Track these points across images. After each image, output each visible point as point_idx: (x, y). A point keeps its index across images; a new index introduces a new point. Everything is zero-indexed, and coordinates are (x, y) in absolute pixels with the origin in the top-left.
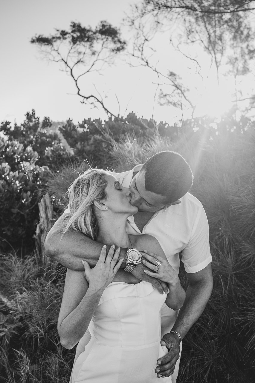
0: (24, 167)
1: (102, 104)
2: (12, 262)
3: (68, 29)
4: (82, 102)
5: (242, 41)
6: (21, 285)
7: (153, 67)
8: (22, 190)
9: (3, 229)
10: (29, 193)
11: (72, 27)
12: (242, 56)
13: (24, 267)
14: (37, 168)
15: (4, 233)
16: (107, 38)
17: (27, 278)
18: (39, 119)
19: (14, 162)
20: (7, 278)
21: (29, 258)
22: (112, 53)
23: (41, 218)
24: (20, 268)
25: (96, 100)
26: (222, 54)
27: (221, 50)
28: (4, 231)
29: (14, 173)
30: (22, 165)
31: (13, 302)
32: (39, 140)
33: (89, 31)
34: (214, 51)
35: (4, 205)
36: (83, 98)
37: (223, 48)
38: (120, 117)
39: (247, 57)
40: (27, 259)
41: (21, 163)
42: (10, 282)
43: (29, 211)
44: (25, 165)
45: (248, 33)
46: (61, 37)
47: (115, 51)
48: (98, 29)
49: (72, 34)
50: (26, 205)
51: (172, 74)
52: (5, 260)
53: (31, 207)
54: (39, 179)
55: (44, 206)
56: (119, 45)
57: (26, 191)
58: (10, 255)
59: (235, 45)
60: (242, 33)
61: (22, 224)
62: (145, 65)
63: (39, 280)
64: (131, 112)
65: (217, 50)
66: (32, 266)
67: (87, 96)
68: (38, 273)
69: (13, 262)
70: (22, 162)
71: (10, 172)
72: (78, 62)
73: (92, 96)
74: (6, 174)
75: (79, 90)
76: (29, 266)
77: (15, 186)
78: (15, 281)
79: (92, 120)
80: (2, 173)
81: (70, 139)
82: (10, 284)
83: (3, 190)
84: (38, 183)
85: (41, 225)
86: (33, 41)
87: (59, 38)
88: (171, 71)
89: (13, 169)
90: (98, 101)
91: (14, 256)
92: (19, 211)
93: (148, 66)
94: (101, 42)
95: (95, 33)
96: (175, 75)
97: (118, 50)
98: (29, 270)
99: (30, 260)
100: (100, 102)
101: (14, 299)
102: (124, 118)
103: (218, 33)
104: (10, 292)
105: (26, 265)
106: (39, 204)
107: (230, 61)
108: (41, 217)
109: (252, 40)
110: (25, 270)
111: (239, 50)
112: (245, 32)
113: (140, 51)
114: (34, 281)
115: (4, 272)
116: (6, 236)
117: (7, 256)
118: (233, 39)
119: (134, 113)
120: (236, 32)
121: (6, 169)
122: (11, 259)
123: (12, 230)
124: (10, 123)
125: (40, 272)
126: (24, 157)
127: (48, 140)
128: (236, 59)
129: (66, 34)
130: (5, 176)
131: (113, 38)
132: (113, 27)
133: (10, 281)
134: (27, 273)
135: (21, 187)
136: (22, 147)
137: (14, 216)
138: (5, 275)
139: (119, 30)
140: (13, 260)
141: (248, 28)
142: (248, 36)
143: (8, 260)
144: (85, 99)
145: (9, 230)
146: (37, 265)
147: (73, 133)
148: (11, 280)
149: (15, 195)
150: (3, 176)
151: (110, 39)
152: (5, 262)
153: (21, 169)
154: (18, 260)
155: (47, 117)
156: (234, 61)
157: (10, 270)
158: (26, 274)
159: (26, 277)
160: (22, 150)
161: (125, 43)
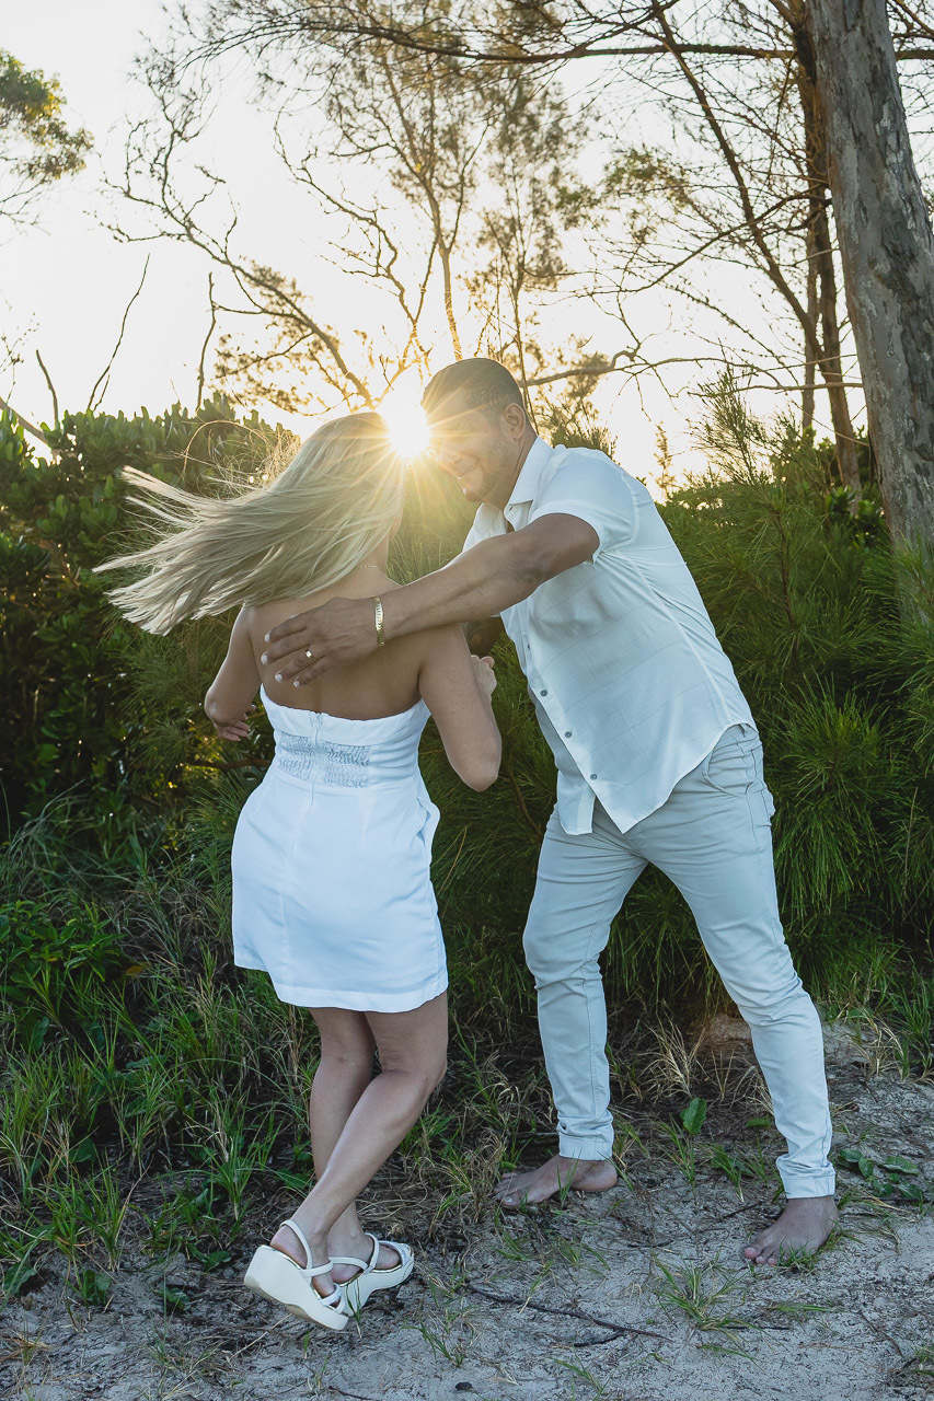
5: (534, 154)
12: (536, 212)
22: (30, 183)
26: (461, 200)
27: (454, 187)
37: (463, 179)
39: (555, 219)
45: (555, 124)
47: (41, 174)
56: (55, 149)
60: (533, 123)
62: (179, 236)
93: (191, 238)
97: (52, 168)
103: (443, 120)
107: (494, 233)
109: (572, 151)
111: (524, 192)
112: (546, 120)
118: (500, 148)
120: (512, 117)
128: (514, 224)
131: (28, 118)
132: (26, 69)
139: (55, 85)
141: (555, 107)
142: (555, 137)
151: (16, 120)
156: (507, 230)
161: (80, 141)
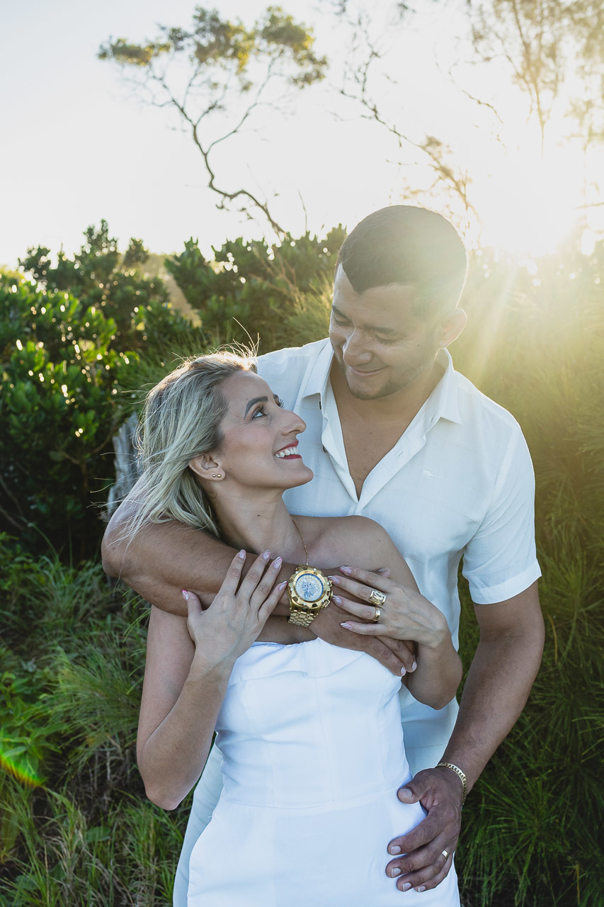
0: (80, 354)
1: (266, 211)
2: (48, 578)
3: (189, 26)
4: (220, 205)
6: (69, 632)
7: (389, 121)
8: (76, 406)
9: (30, 499)
10: (91, 414)
11: (197, 21)
13: (77, 589)
14: (112, 357)
15: (33, 507)
16: (282, 52)
17: (85, 615)
18: (116, 242)
19: (56, 341)
20: (36, 615)
21: (89, 567)
23: (118, 473)
24: (67, 592)
25: (253, 202)
26: (555, 90)
27: (552, 82)
28: (32, 503)
29: (57, 367)
30: (77, 349)
31: (48, 673)
32: (119, 294)
33: (238, 30)
34: (536, 86)
35: (33, 441)
36: (222, 196)
37: (557, 76)
38: (311, 238)
40: (84, 569)
41: (74, 342)
42: (43, 623)
43: (91, 457)
44: (85, 349)
46: (171, 43)
47: (300, 84)
48: (261, 28)
49: (198, 38)
50: (85, 443)
51: (432, 142)
52: (31, 571)
53: (96, 447)
54: (116, 382)
55: (126, 445)
56: (309, 68)
57: (84, 409)
58: (44, 560)
59: (587, 69)
61: (75, 488)
62: (370, 118)
63: (113, 619)
64: (337, 227)
65: (543, 82)
66: (95, 586)
67: (230, 192)
68: (111, 602)
69: (51, 578)
70: (77, 340)
71: (46, 363)
72: (211, 108)
73: (243, 192)
74: (37, 368)
75: (213, 177)
76: (89, 585)
77: (58, 398)
78: (54, 621)
79: (244, 244)
80: (27, 365)
81: (190, 287)
82: (42, 629)
83: (29, 405)
84: (115, 392)
85: (119, 489)
86: (103, 55)
87: (166, 47)
88: (431, 134)
89: (54, 357)
90: (258, 204)
91: (53, 562)
92: (67, 456)
93: (377, 118)
94: (266, 59)
95: (250, 38)
96: (438, 144)
97: (307, 79)
98: (88, 596)
99: (91, 571)
100: (262, 207)
101: (52, 665)
102: (319, 241)
104: (41, 647)
105: (83, 583)
106: (115, 439)
107: (575, 110)
108: (120, 470)
110: (78, 596)
113: (358, 82)
114: (101, 623)
115: (30, 600)
116: (35, 516)
117: (36, 561)
118: (584, 55)
119: (343, 228)
120: (593, 35)
121: (37, 356)
122: (47, 569)
123: (51, 500)
124: (49, 251)
125: (116, 602)
126: (82, 329)
127: (138, 293)
128: (589, 104)
129: (181, 39)
130: (36, 374)
131: (296, 51)
132: (295, 22)
133: (42, 621)
134: (85, 603)
135: (73, 400)
136: (78, 307)
137: (56, 468)
138: (31, 607)
139: (312, 30)
140: (50, 571)
143: (38, 572)
144: (227, 199)
145: (43, 501)
146: (109, 585)
147: (199, 272)
148: (46, 619)
149: (58, 417)
150: (31, 373)
151: (289, 52)
152: (31, 577)
153: (75, 358)
154: (64, 571)
155: (137, 240)
156: (584, 108)
157: (42, 596)
158: (81, 605)
159: (81, 612)
160: (76, 313)
161: (324, 62)
